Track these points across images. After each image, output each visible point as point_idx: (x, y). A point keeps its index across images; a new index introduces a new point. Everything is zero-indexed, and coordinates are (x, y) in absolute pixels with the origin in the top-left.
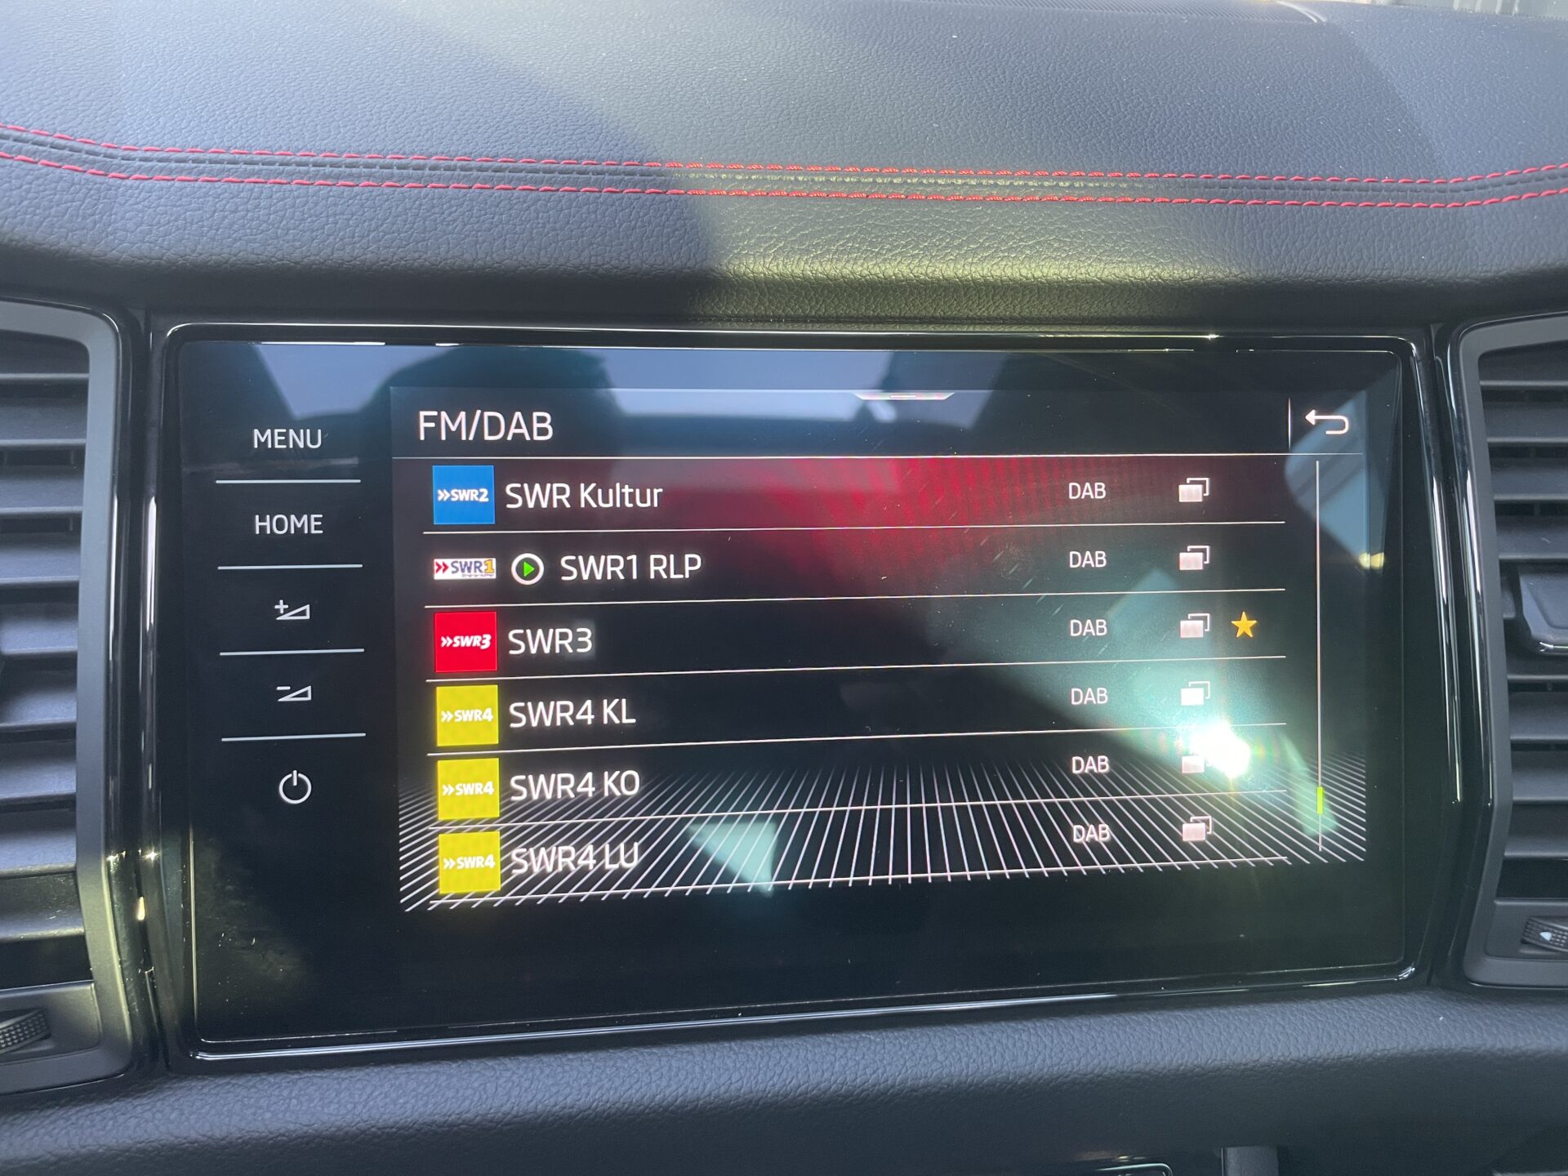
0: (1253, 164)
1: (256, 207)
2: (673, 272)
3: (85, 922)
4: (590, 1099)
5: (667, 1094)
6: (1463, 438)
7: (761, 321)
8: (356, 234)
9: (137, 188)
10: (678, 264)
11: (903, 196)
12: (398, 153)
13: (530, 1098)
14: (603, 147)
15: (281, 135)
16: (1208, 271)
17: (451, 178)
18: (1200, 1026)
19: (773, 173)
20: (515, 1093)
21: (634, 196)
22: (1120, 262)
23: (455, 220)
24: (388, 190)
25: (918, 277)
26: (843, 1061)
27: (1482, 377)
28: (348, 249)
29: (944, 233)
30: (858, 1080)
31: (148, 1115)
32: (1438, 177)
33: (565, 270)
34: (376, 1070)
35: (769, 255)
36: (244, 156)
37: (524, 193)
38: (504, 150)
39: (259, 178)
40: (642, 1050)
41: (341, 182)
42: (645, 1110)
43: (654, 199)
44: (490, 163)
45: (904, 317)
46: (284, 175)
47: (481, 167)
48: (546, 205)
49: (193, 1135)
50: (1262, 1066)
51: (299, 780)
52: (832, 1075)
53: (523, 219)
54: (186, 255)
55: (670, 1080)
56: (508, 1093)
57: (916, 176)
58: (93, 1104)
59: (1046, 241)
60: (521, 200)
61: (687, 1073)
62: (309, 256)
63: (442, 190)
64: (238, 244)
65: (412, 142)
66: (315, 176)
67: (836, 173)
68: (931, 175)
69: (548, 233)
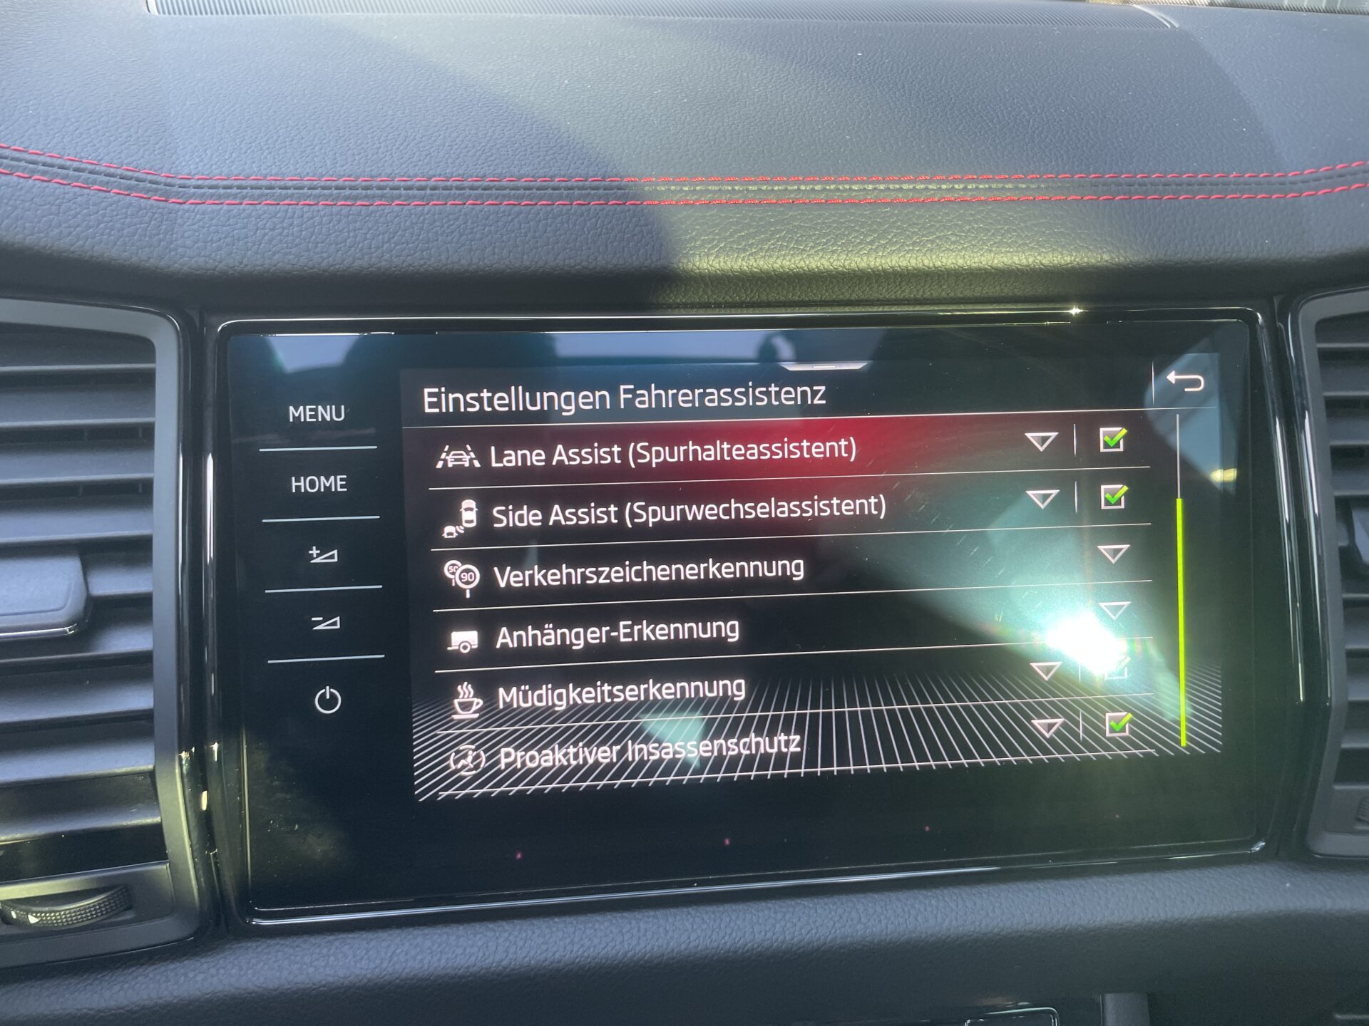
0: (1120, 164)
1: (291, 225)
2: (633, 270)
3: (162, 810)
4: (573, 955)
5: (637, 951)
6: (1302, 394)
7: (704, 307)
8: (373, 246)
9: (193, 211)
10: (636, 263)
11: (823, 201)
12: (403, 176)
13: (524, 954)
14: (572, 166)
15: (307, 163)
16: (1083, 258)
17: (448, 196)
18: (1082, 892)
19: (713, 185)
20: (512, 950)
21: (599, 207)
22: (1009, 252)
23: (452, 232)
24: (397, 208)
25: (837, 269)
26: (783, 923)
27: (1318, 341)
28: (366, 258)
29: (857, 231)
30: (796, 939)
31: (213, 971)
32: (1279, 171)
33: (544, 271)
34: (398, 931)
35: (712, 254)
36: (278, 182)
37: (509, 207)
38: (491, 171)
39: (291, 200)
40: (615, 914)
41: (359, 203)
42: (619, 963)
43: (616, 209)
44: (479, 183)
45: (824, 301)
46: (312, 197)
47: (472, 186)
48: (527, 217)
49: (251, 987)
50: (1136, 926)
51: (331, 694)
52: (774, 934)
53: (509, 229)
54: (234, 267)
55: (639, 938)
56: (507, 951)
57: (834, 182)
58: (168, 962)
59: (944, 236)
60: (506, 213)
61: (653, 934)
62: (335, 265)
63: (441, 207)
64: (277, 256)
65: (415, 166)
66: (337, 198)
67: (767, 182)
68: (846, 182)
69: (529, 241)
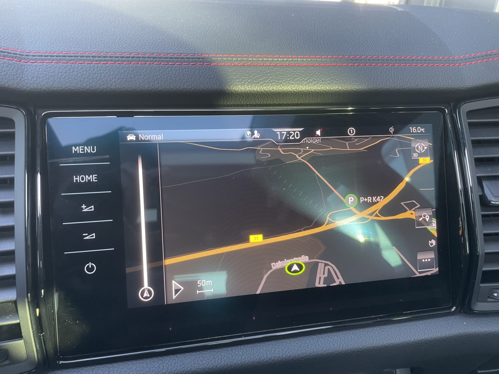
0: (395, 53)
1: (73, 71)
2: (215, 90)
3: (20, 317)
4: (195, 368)
5: (221, 365)
6: (463, 138)
7: (241, 106)
8: (108, 80)
9: (32, 65)
10: (216, 88)
11: (287, 64)
12: (120, 53)
13: (175, 369)
14: (188, 50)
15: (79, 47)
17: (139, 61)
18: (391, 330)
19: (245, 58)
20: (170, 368)
21: (200, 66)
22: (357, 84)
23: (141, 75)
24: (118, 65)
25: (294, 90)
26: (278, 350)
27: (468, 119)
28: (106, 85)
29: (301, 76)
30: (284, 356)
32: (452, 56)
33: (179, 90)
34: (122, 363)
35: (246, 84)
36: (68, 54)
37: (164, 65)
38: (156, 51)
39: (73, 61)
40: (211, 350)
41: (102, 63)
42: (214, 370)
43: (207, 66)
44: (151, 56)
45: (288, 104)
46: (82, 60)
47: (149, 57)
48: (172, 69)
50: (411, 342)
51: (92, 265)
52: (275, 354)
53: (164, 74)
54: (49, 88)
55: (222, 360)
56: (168, 368)
57: (291, 58)
59: (334, 78)
60: (163, 67)
61: (227, 357)
62: (92, 87)
63: (136, 65)
64: (68, 84)
65: (124, 49)
66: (93, 60)
67: (265, 57)
68: (295, 58)
69: (173, 78)
